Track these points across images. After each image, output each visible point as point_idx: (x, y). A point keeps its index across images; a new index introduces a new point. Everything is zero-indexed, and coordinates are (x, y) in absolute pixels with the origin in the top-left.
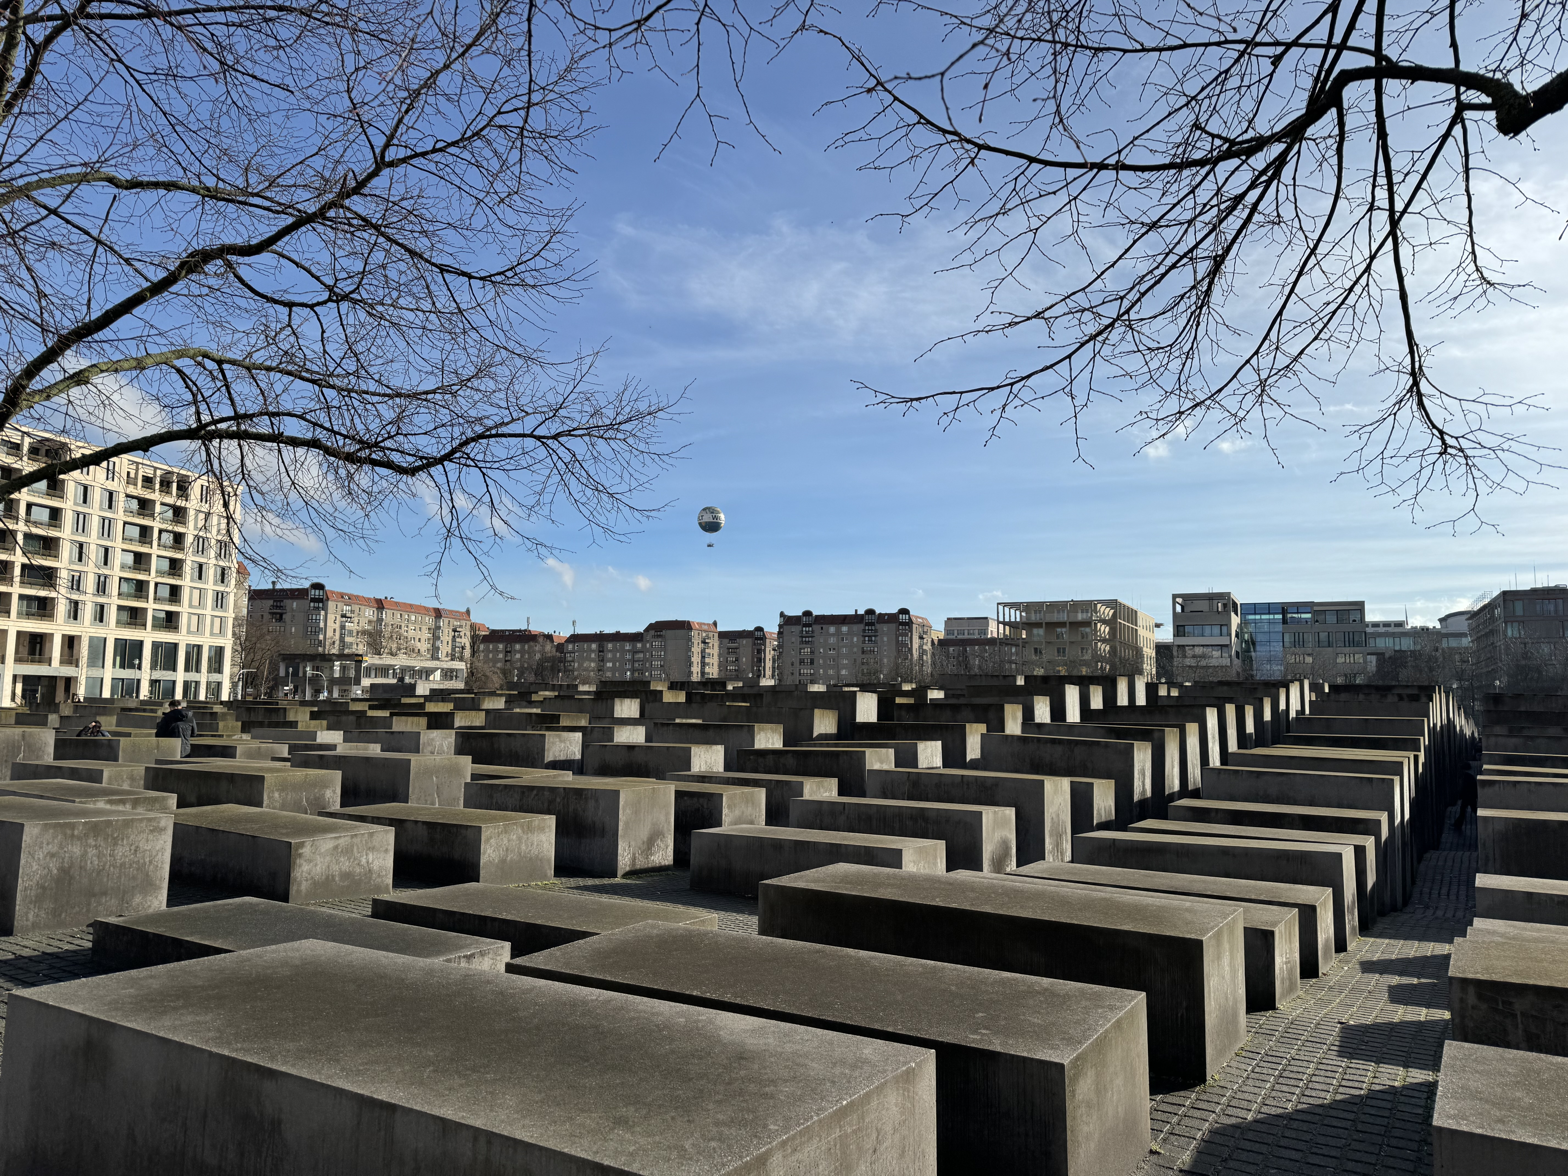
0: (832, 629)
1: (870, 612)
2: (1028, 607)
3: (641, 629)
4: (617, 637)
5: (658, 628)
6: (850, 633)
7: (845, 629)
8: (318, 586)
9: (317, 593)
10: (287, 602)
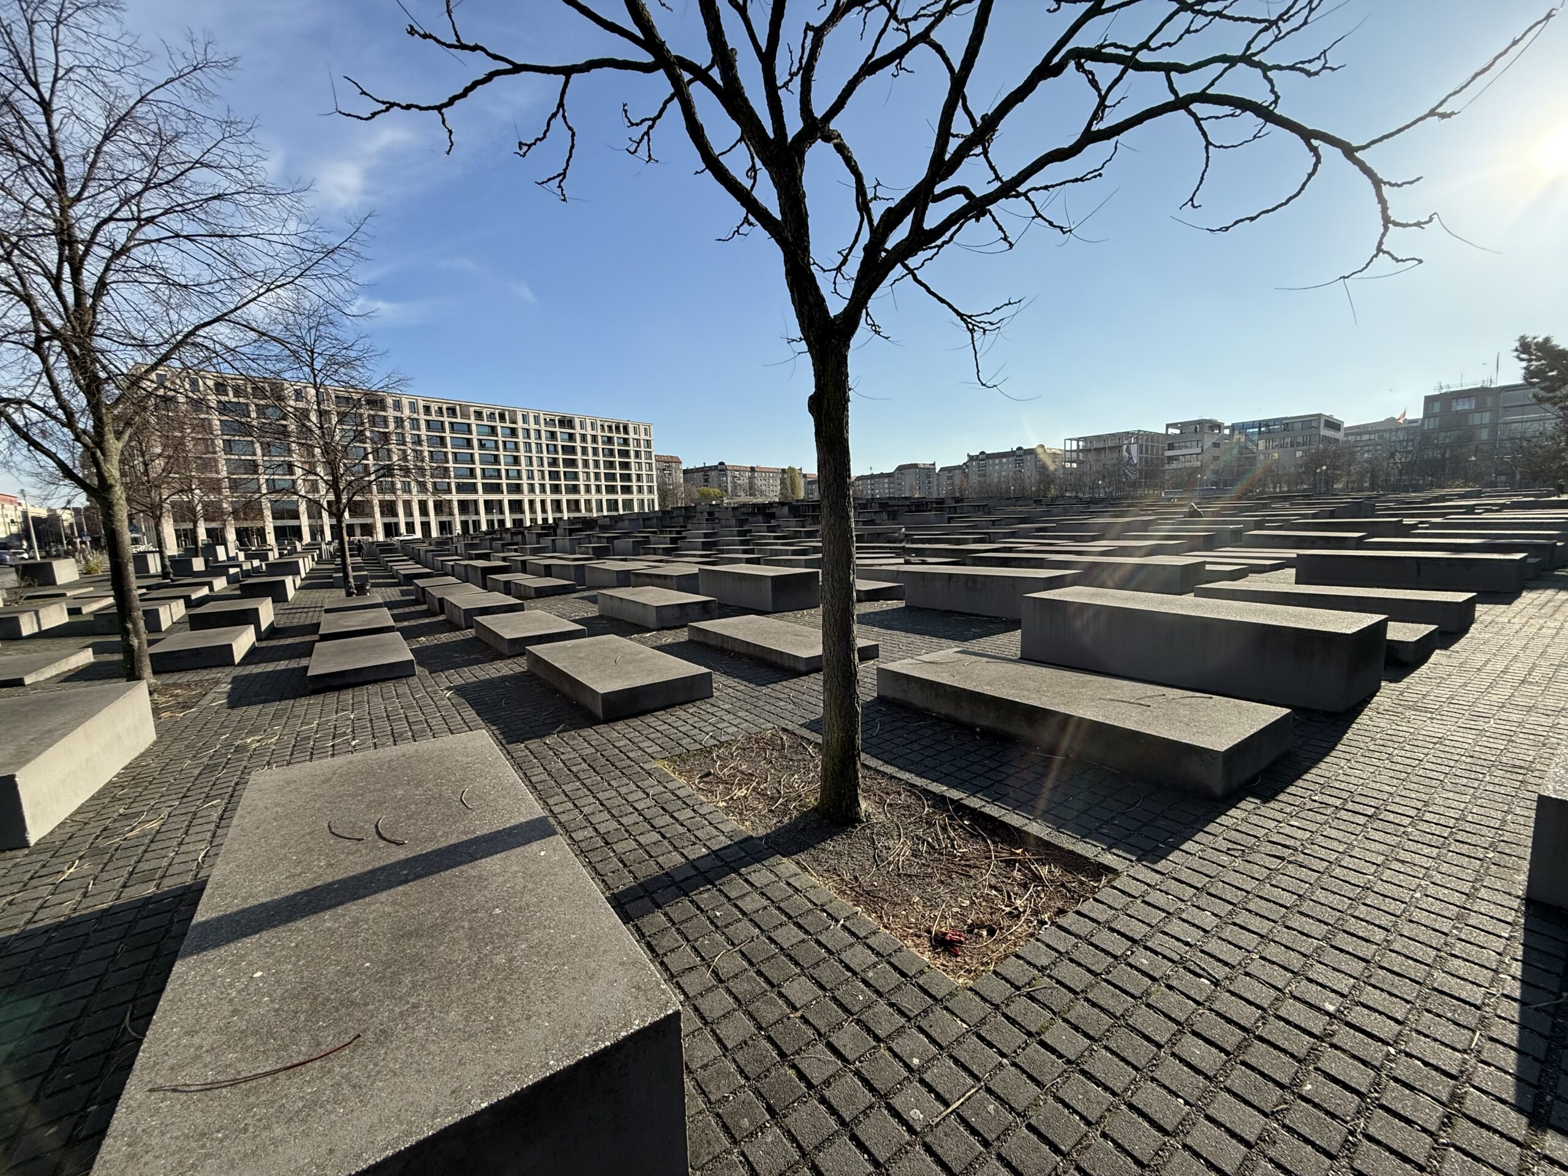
0: (997, 461)
1: (1020, 449)
2: (1085, 439)
3: (892, 471)
4: (882, 476)
5: (901, 468)
6: (1008, 463)
7: (1004, 460)
8: (722, 464)
9: (722, 467)
10: (709, 473)
